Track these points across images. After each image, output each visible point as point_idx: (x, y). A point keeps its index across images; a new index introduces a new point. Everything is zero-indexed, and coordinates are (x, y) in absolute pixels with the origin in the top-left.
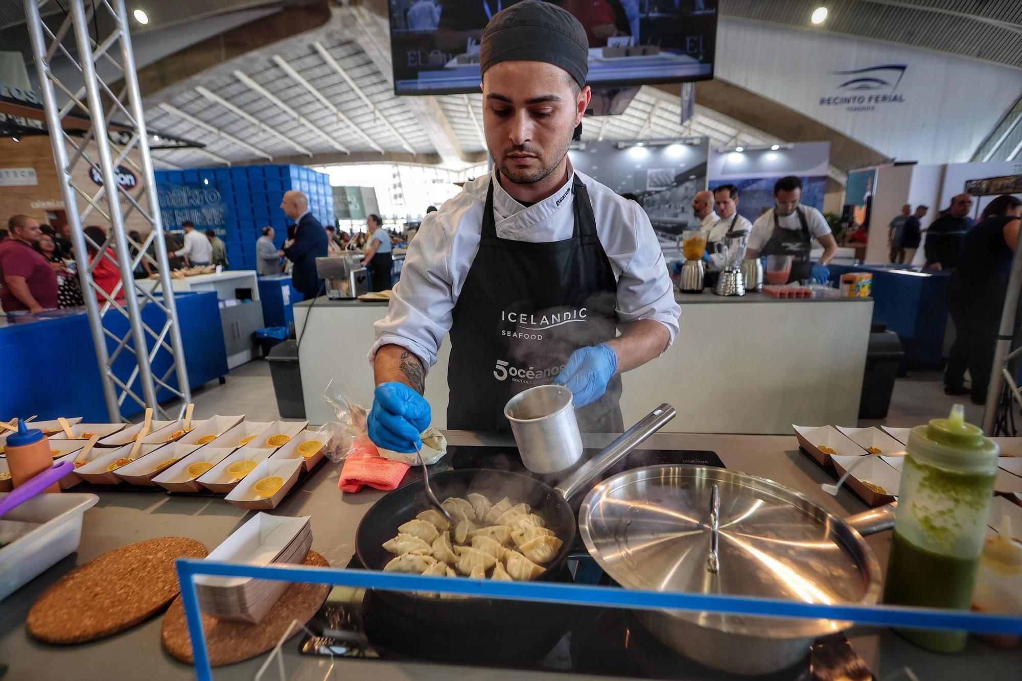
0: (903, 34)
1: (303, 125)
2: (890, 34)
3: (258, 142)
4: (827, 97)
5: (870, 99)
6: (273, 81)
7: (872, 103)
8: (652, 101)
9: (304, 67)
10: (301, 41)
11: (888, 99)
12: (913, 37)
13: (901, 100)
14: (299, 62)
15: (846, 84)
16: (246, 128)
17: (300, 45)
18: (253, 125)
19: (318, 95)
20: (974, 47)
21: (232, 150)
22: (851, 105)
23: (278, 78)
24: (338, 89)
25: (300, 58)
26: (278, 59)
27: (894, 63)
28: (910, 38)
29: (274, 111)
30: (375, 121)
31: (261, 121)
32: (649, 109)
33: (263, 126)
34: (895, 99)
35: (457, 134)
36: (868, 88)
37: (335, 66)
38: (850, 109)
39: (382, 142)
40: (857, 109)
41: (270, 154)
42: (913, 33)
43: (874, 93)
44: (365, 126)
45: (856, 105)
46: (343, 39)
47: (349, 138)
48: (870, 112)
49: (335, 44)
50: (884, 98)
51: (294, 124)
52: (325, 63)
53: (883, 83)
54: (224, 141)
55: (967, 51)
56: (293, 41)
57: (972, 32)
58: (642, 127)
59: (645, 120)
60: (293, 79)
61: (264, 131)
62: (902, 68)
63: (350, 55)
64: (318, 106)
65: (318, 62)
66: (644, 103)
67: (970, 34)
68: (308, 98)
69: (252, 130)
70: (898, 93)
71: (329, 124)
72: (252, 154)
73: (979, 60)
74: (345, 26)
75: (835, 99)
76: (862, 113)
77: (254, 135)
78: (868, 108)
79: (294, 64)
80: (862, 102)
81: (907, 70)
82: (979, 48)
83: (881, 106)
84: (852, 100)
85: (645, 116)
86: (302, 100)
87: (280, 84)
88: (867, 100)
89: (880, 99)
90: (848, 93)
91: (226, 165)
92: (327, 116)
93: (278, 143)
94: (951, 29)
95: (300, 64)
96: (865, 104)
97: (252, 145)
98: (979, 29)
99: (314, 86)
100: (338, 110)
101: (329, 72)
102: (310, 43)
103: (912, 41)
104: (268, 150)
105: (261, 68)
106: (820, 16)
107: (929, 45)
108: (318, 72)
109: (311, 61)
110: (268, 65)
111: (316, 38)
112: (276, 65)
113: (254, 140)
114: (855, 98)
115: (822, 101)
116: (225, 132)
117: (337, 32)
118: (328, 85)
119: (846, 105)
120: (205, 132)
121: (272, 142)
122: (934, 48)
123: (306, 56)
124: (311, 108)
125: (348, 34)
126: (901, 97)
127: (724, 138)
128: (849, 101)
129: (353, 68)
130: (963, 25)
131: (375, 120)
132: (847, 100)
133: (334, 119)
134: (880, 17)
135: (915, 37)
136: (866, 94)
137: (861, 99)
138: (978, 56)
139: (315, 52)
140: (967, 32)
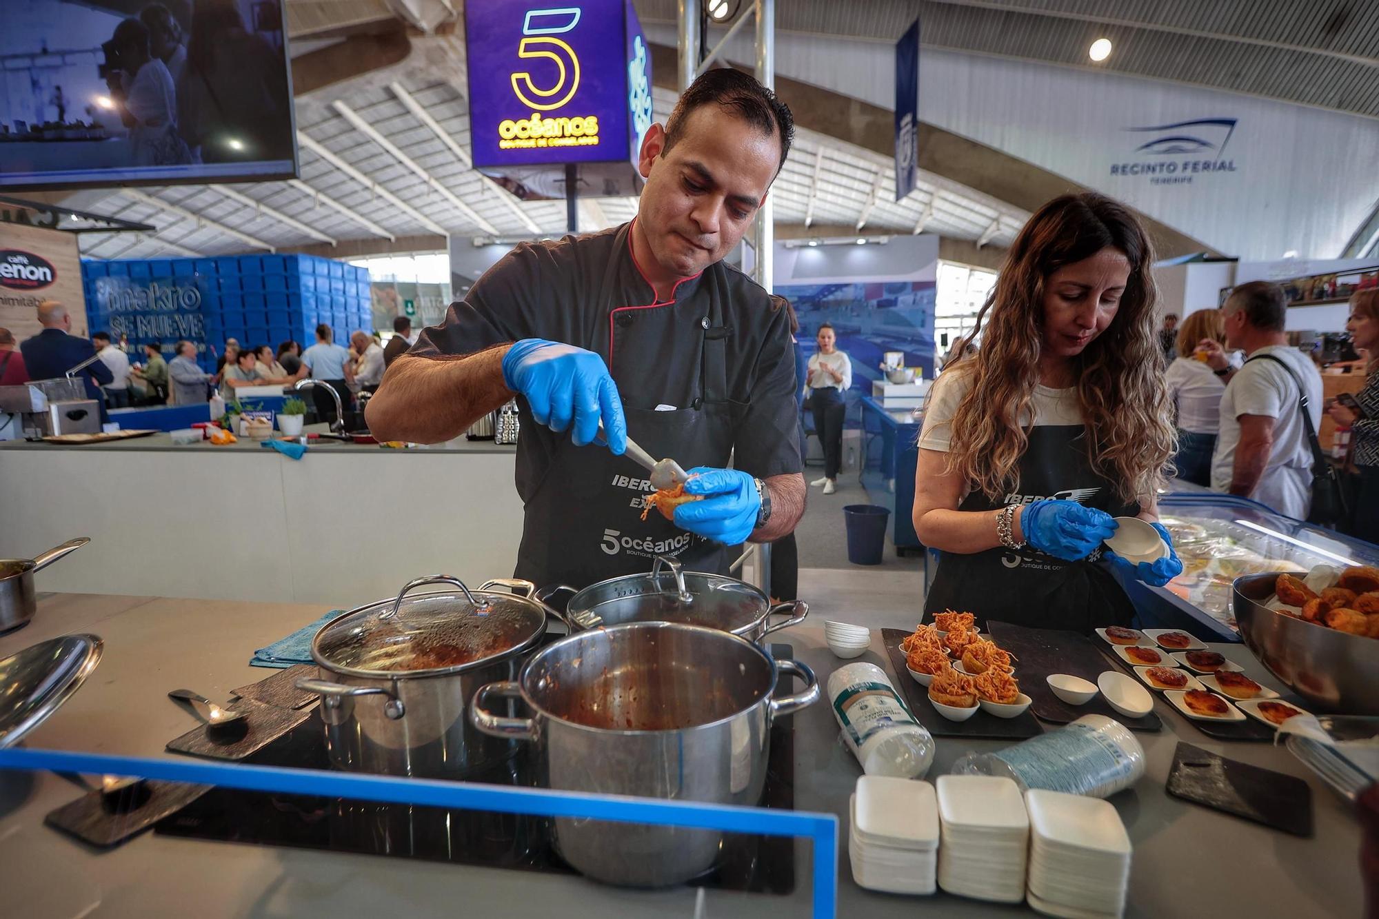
0: (1225, 75)
1: (380, 197)
2: (1205, 75)
3: (316, 221)
4: (1121, 164)
5: (1185, 166)
6: (335, 136)
7: (1189, 172)
8: (874, 168)
9: (378, 118)
10: (370, 83)
11: (1212, 167)
12: (1239, 80)
13: (1231, 168)
14: (371, 110)
15: (1148, 146)
16: (297, 200)
17: (368, 87)
18: (308, 196)
19: (401, 156)
20: (1332, 94)
21: (276, 231)
22: (1157, 175)
23: (343, 132)
24: (428, 148)
25: (372, 105)
26: (340, 105)
27: (1216, 116)
28: (1236, 81)
29: (337, 177)
30: (482, 193)
31: (319, 191)
32: (871, 178)
33: (322, 197)
34: (1222, 166)
35: (605, 212)
36: (1182, 151)
37: (423, 115)
38: (1157, 181)
39: (498, 220)
40: (1165, 181)
41: (333, 237)
42: (1239, 75)
43: (1191, 158)
44: (471, 199)
45: (1167, 176)
46: (432, 78)
47: (447, 215)
48: (1186, 184)
49: (423, 86)
50: (1207, 166)
51: (367, 195)
52: (408, 112)
53: (1204, 144)
54: (265, 218)
55: (1322, 98)
56: (357, 81)
57: (1325, 74)
58: (864, 203)
59: (868, 194)
60: (363, 134)
61: (323, 204)
62: (1231, 123)
63: (443, 102)
64: (400, 170)
65: (399, 110)
66: (863, 169)
67: (1323, 77)
68: (387, 159)
69: (307, 203)
70: (1226, 158)
71: (418, 196)
72: (307, 237)
73: (1340, 112)
74: (432, 61)
75: (1133, 167)
76: (1174, 186)
77: (309, 209)
78: (1183, 180)
79: (363, 112)
80: (1174, 169)
81: (1237, 126)
82: (1338, 96)
83: (1202, 177)
84: (1158, 168)
85: (868, 188)
86: (377, 162)
87: (345, 140)
88: (1180, 168)
89: (1200, 167)
90: (1152, 158)
91: (269, 251)
92: (414, 185)
93: (344, 222)
94: (1293, 69)
95: (373, 113)
96: (1179, 173)
97: (307, 224)
98: (1335, 69)
99: (394, 143)
100: (430, 176)
101: (414, 123)
102: (384, 84)
103: (1239, 85)
104: (330, 231)
105: (316, 118)
106: (1101, 50)
107: (1265, 91)
108: (398, 124)
109: (387, 109)
110: (327, 114)
111: (394, 78)
112: (338, 115)
113: (309, 216)
114: (1162, 165)
115: (1115, 170)
116: (267, 205)
117: (421, 70)
118: (414, 141)
119: (1150, 175)
120: (239, 206)
121: (335, 220)
122: (1273, 95)
123: (380, 103)
124: (390, 173)
125: (436, 73)
126: (1231, 163)
127: (983, 221)
128: (1154, 170)
129: (450, 118)
130: (1311, 64)
131: (483, 191)
132: (1151, 168)
133: (424, 188)
134: (1188, 52)
135: (1243, 79)
136: (1179, 159)
137: (1172, 167)
138: (1339, 106)
139: (393, 97)
140: (1317, 75)
